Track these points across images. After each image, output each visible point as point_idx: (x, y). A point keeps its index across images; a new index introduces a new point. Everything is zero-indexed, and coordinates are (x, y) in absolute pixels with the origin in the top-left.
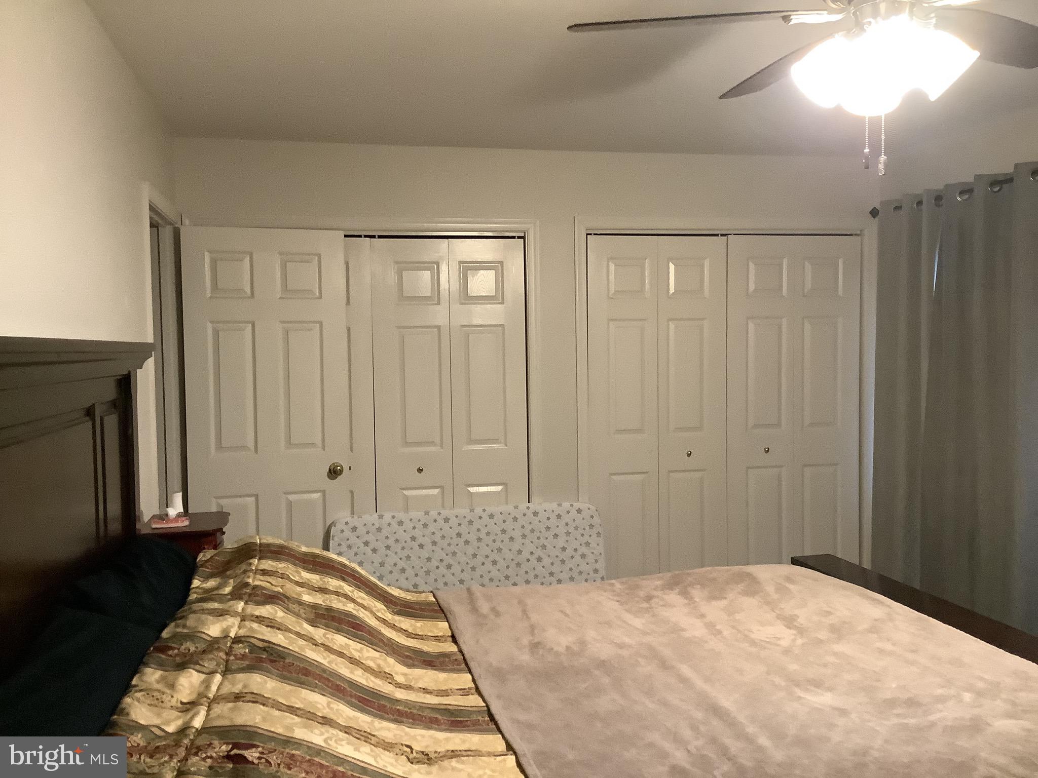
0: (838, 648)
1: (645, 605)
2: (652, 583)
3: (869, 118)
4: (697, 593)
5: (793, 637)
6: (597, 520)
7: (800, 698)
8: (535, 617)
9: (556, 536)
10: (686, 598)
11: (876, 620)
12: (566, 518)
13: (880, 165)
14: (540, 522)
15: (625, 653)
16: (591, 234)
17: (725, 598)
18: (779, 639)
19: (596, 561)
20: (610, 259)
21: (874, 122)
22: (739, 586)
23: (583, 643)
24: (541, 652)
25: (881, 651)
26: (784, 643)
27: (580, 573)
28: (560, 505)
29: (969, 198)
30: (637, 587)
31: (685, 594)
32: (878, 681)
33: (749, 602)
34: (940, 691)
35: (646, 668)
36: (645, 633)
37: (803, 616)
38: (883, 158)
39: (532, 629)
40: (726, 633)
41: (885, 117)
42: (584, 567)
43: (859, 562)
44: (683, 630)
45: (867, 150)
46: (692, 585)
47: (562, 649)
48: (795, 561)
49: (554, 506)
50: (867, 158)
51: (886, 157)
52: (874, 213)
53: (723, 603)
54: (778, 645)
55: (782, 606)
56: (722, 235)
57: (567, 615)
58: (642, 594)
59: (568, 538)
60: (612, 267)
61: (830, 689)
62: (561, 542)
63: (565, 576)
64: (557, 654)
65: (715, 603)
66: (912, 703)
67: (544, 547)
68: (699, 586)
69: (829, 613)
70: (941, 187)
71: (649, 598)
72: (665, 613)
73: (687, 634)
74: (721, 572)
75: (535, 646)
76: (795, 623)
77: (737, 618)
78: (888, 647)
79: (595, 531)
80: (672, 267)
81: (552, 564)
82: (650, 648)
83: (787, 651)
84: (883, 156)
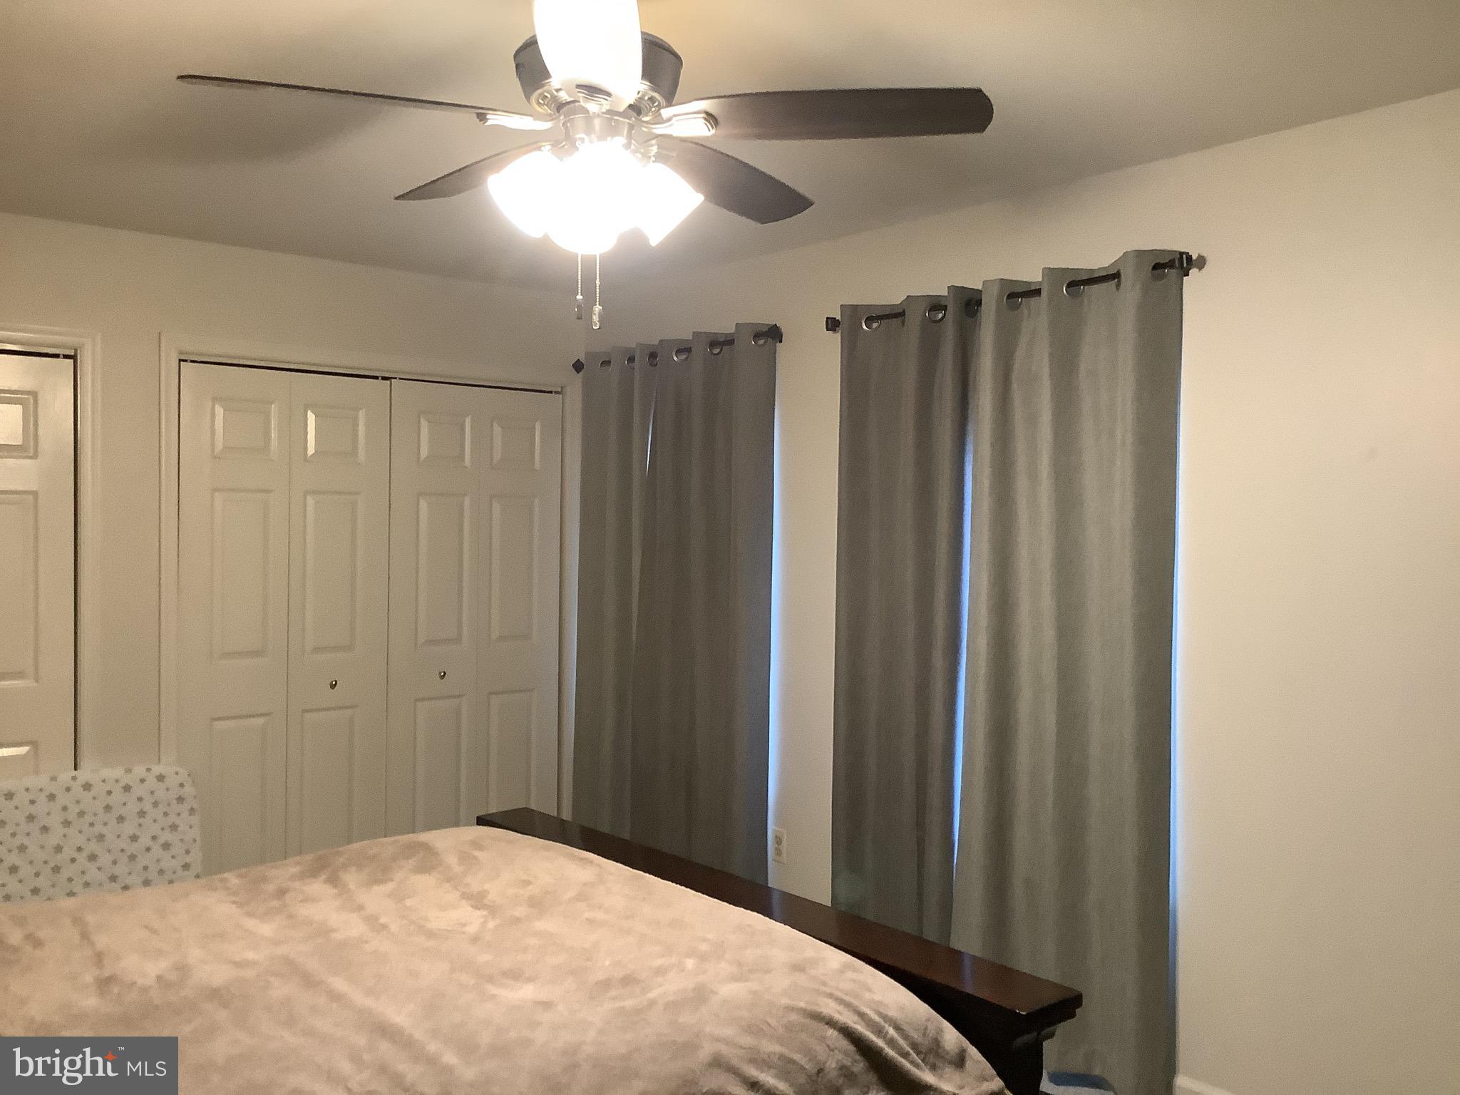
0: (541, 925)
1: (275, 903)
2: (283, 872)
3: (582, 255)
4: (351, 879)
5: (482, 920)
6: (189, 790)
7: (494, 996)
8: (102, 941)
9: (121, 819)
10: (335, 887)
11: (585, 884)
12: (139, 790)
13: (594, 317)
14: (94, 798)
15: (249, 973)
16: (186, 361)
17: (392, 880)
18: (464, 925)
19: (188, 852)
20: (214, 400)
21: (589, 262)
22: (410, 861)
23: (183, 969)
24: (116, 990)
25: (591, 922)
26: (472, 929)
27: (161, 872)
28: (128, 771)
29: (686, 359)
30: (264, 879)
31: (334, 880)
32: (588, 960)
33: (423, 882)
34: (658, 962)
35: (280, 989)
36: (277, 943)
37: (494, 891)
38: (597, 308)
39: (99, 958)
40: (394, 927)
41: (600, 256)
42: (168, 863)
43: (558, 813)
44: (334, 930)
45: (579, 297)
46: (345, 867)
47: (150, 981)
48: (482, 821)
49: (118, 772)
50: (579, 307)
51: (601, 308)
52: (578, 366)
53: (390, 886)
54: (464, 933)
55: (468, 880)
56: (384, 378)
57: (154, 931)
58: (271, 888)
59: (141, 820)
60: (219, 411)
61: (530, 980)
62: (129, 828)
63: (135, 879)
64: (145, 990)
65: (378, 889)
66: (628, 981)
67: (101, 837)
68: (354, 869)
69: (528, 883)
70: (655, 341)
71: (281, 893)
72: (306, 911)
73: (337, 936)
74: (387, 845)
75: (104, 984)
76: (485, 901)
77: (408, 904)
78: (599, 915)
79: (186, 806)
80: (311, 417)
81: (115, 863)
82: (288, 961)
83: (475, 939)
84: (598, 305)
